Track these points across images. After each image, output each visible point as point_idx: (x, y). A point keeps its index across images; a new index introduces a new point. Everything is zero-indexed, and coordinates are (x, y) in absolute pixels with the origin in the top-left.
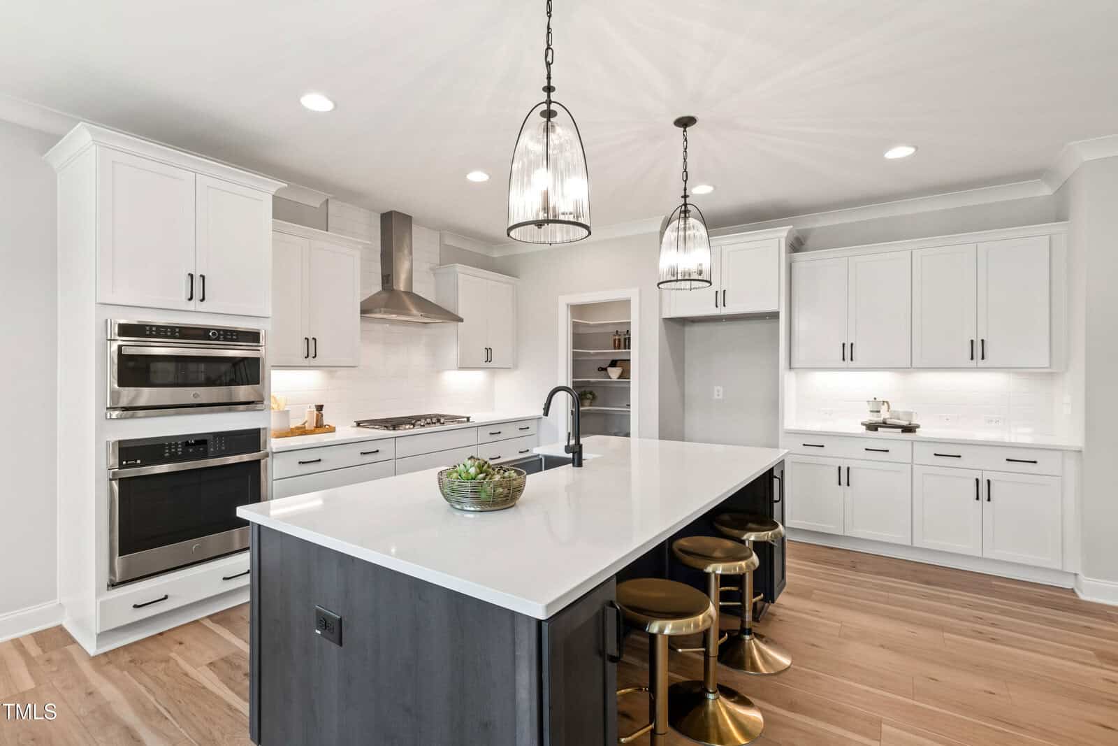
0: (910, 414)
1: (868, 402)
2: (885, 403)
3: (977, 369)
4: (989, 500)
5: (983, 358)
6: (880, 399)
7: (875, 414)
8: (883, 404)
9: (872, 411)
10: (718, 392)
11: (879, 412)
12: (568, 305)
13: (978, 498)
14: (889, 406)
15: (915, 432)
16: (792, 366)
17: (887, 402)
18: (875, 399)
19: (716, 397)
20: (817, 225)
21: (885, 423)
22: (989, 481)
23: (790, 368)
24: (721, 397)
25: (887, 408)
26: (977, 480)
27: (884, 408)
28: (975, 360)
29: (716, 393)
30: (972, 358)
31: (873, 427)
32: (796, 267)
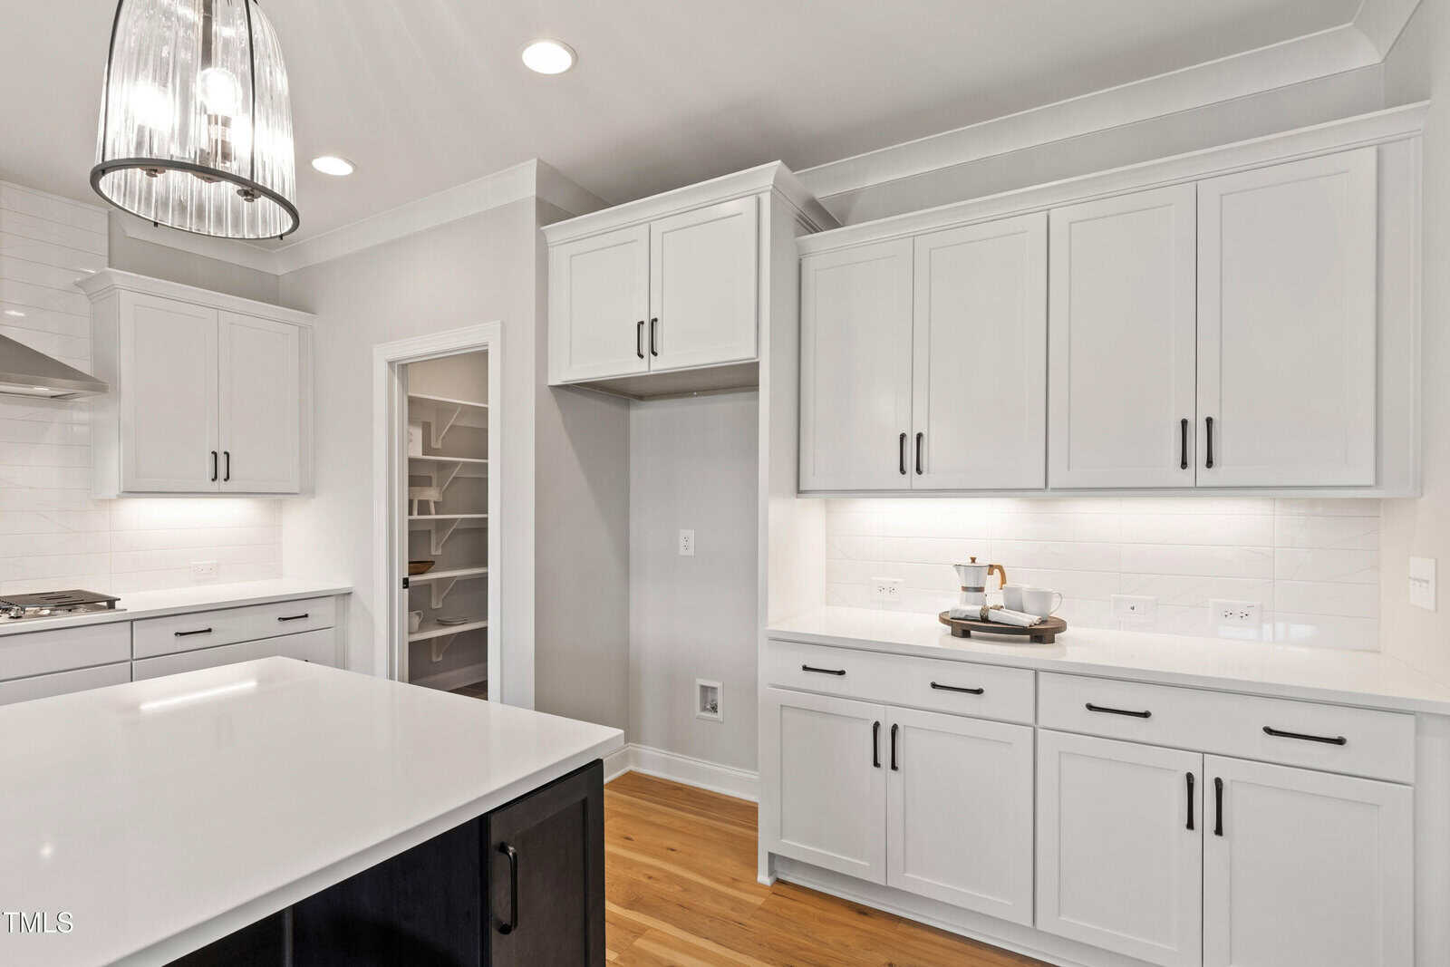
0: (1044, 597)
1: (957, 566)
2: (996, 571)
3: (1197, 490)
4: (1219, 831)
5: (1210, 463)
6: (983, 560)
7: (973, 595)
8: (991, 573)
9: (965, 589)
10: (687, 541)
11: (980, 590)
12: (391, 363)
13: (1190, 825)
14: (1004, 581)
15: (1052, 641)
16: (802, 488)
17: (1000, 568)
18: (973, 560)
19: (682, 551)
20: (871, 182)
21: (985, 619)
22: (1218, 782)
23: (799, 492)
24: (691, 552)
25: (999, 581)
26: (1190, 777)
27: (992, 582)
28: (1190, 469)
29: (682, 542)
30: (1184, 464)
31: (963, 628)
32: (810, 266)
